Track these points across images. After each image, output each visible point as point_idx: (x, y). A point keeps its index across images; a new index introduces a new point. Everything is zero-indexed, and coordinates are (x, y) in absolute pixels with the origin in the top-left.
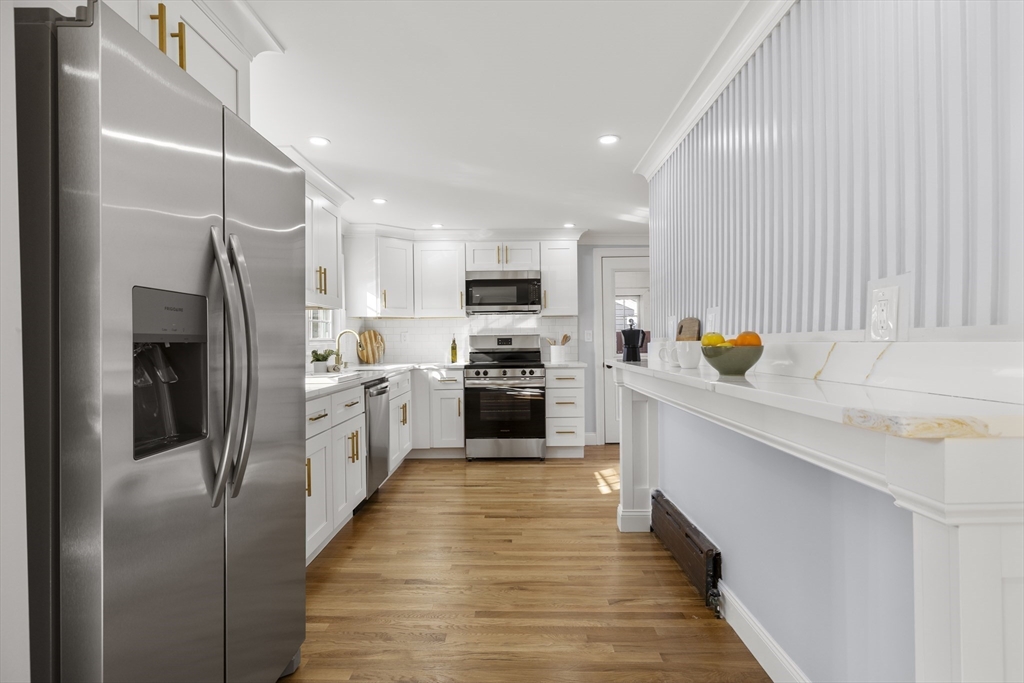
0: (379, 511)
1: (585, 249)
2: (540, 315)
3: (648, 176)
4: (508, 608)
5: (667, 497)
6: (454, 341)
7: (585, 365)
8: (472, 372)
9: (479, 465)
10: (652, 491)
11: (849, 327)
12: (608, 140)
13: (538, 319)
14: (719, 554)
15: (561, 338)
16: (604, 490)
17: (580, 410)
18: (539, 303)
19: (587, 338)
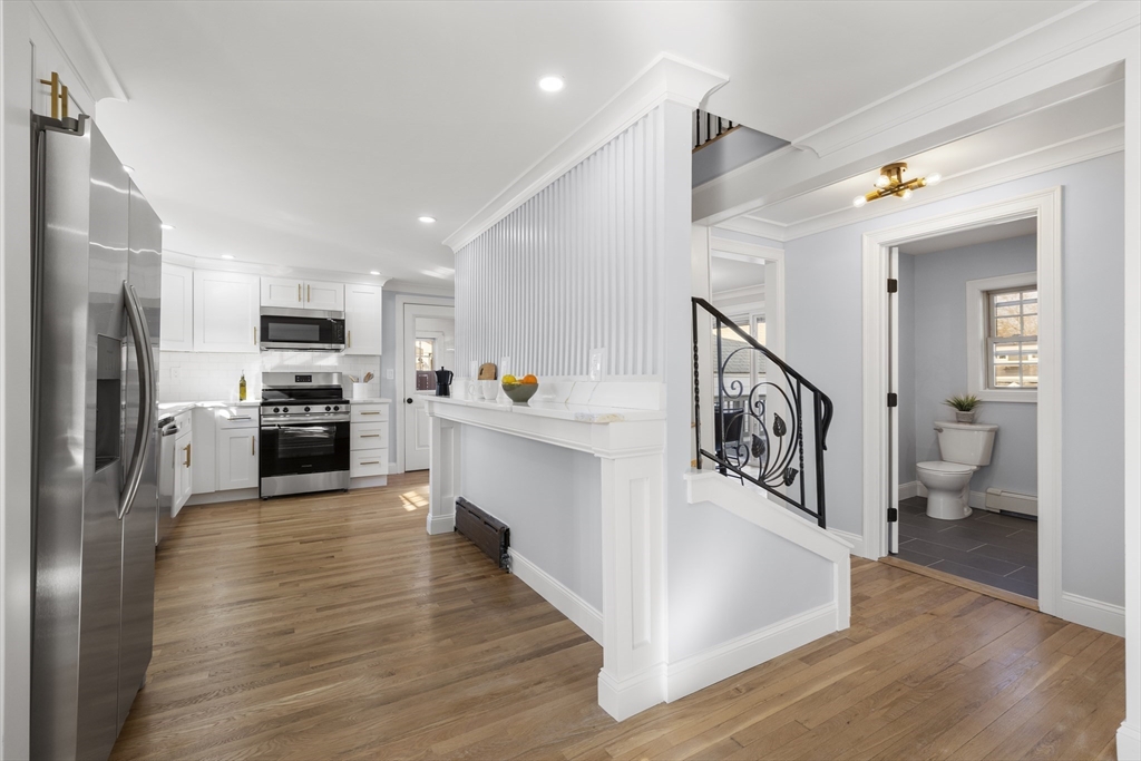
0: (171, 557)
1: (389, 294)
2: (343, 353)
3: (455, 249)
4: (345, 600)
5: (468, 500)
6: (243, 378)
7: (390, 401)
8: (270, 410)
9: (277, 502)
10: (456, 499)
11: (581, 374)
12: (426, 220)
13: (339, 357)
14: (508, 530)
15: (363, 376)
16: (410, 508)
17: (384, 441)
18: (344, 343)
19: (389, 376)
